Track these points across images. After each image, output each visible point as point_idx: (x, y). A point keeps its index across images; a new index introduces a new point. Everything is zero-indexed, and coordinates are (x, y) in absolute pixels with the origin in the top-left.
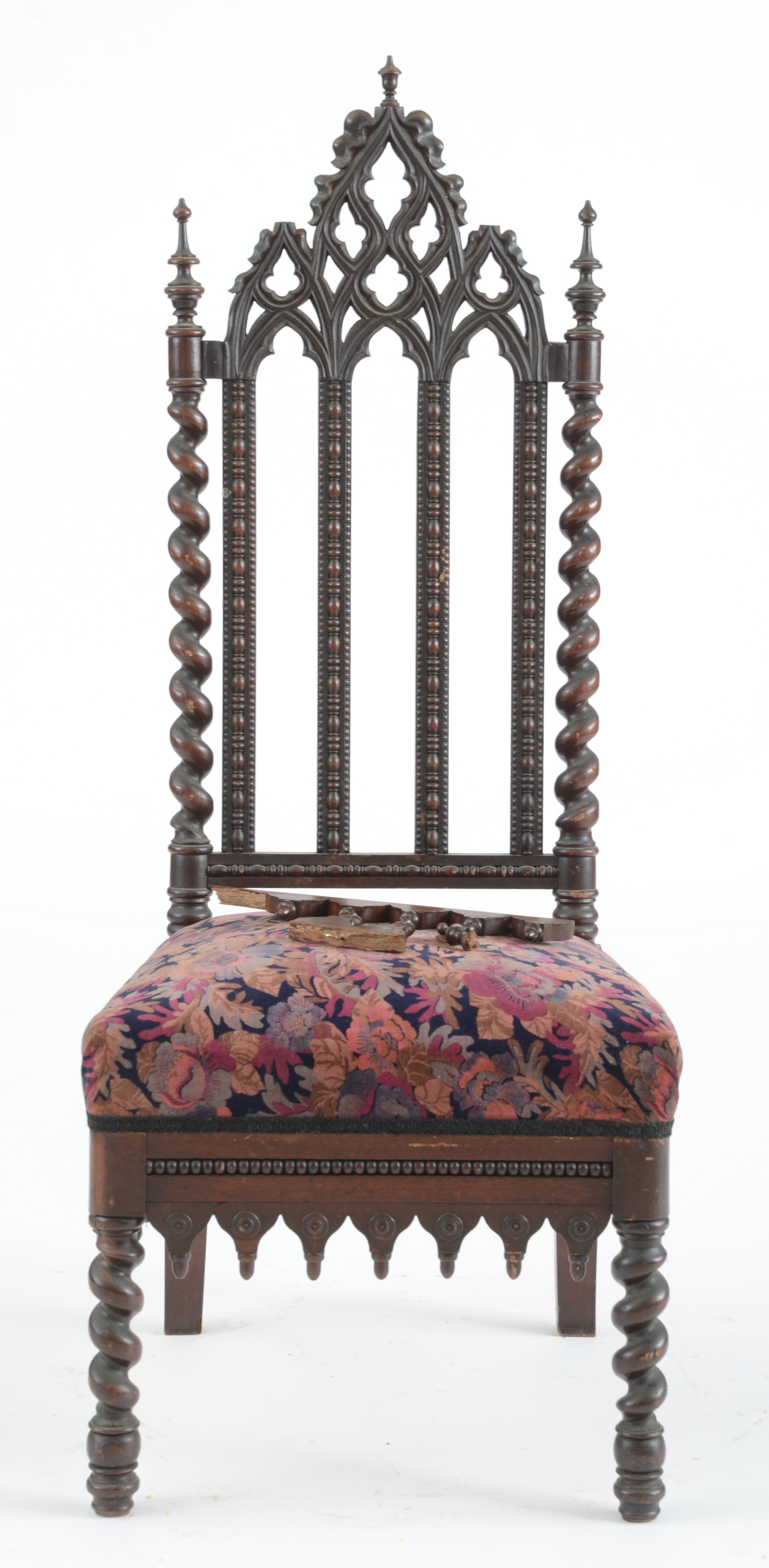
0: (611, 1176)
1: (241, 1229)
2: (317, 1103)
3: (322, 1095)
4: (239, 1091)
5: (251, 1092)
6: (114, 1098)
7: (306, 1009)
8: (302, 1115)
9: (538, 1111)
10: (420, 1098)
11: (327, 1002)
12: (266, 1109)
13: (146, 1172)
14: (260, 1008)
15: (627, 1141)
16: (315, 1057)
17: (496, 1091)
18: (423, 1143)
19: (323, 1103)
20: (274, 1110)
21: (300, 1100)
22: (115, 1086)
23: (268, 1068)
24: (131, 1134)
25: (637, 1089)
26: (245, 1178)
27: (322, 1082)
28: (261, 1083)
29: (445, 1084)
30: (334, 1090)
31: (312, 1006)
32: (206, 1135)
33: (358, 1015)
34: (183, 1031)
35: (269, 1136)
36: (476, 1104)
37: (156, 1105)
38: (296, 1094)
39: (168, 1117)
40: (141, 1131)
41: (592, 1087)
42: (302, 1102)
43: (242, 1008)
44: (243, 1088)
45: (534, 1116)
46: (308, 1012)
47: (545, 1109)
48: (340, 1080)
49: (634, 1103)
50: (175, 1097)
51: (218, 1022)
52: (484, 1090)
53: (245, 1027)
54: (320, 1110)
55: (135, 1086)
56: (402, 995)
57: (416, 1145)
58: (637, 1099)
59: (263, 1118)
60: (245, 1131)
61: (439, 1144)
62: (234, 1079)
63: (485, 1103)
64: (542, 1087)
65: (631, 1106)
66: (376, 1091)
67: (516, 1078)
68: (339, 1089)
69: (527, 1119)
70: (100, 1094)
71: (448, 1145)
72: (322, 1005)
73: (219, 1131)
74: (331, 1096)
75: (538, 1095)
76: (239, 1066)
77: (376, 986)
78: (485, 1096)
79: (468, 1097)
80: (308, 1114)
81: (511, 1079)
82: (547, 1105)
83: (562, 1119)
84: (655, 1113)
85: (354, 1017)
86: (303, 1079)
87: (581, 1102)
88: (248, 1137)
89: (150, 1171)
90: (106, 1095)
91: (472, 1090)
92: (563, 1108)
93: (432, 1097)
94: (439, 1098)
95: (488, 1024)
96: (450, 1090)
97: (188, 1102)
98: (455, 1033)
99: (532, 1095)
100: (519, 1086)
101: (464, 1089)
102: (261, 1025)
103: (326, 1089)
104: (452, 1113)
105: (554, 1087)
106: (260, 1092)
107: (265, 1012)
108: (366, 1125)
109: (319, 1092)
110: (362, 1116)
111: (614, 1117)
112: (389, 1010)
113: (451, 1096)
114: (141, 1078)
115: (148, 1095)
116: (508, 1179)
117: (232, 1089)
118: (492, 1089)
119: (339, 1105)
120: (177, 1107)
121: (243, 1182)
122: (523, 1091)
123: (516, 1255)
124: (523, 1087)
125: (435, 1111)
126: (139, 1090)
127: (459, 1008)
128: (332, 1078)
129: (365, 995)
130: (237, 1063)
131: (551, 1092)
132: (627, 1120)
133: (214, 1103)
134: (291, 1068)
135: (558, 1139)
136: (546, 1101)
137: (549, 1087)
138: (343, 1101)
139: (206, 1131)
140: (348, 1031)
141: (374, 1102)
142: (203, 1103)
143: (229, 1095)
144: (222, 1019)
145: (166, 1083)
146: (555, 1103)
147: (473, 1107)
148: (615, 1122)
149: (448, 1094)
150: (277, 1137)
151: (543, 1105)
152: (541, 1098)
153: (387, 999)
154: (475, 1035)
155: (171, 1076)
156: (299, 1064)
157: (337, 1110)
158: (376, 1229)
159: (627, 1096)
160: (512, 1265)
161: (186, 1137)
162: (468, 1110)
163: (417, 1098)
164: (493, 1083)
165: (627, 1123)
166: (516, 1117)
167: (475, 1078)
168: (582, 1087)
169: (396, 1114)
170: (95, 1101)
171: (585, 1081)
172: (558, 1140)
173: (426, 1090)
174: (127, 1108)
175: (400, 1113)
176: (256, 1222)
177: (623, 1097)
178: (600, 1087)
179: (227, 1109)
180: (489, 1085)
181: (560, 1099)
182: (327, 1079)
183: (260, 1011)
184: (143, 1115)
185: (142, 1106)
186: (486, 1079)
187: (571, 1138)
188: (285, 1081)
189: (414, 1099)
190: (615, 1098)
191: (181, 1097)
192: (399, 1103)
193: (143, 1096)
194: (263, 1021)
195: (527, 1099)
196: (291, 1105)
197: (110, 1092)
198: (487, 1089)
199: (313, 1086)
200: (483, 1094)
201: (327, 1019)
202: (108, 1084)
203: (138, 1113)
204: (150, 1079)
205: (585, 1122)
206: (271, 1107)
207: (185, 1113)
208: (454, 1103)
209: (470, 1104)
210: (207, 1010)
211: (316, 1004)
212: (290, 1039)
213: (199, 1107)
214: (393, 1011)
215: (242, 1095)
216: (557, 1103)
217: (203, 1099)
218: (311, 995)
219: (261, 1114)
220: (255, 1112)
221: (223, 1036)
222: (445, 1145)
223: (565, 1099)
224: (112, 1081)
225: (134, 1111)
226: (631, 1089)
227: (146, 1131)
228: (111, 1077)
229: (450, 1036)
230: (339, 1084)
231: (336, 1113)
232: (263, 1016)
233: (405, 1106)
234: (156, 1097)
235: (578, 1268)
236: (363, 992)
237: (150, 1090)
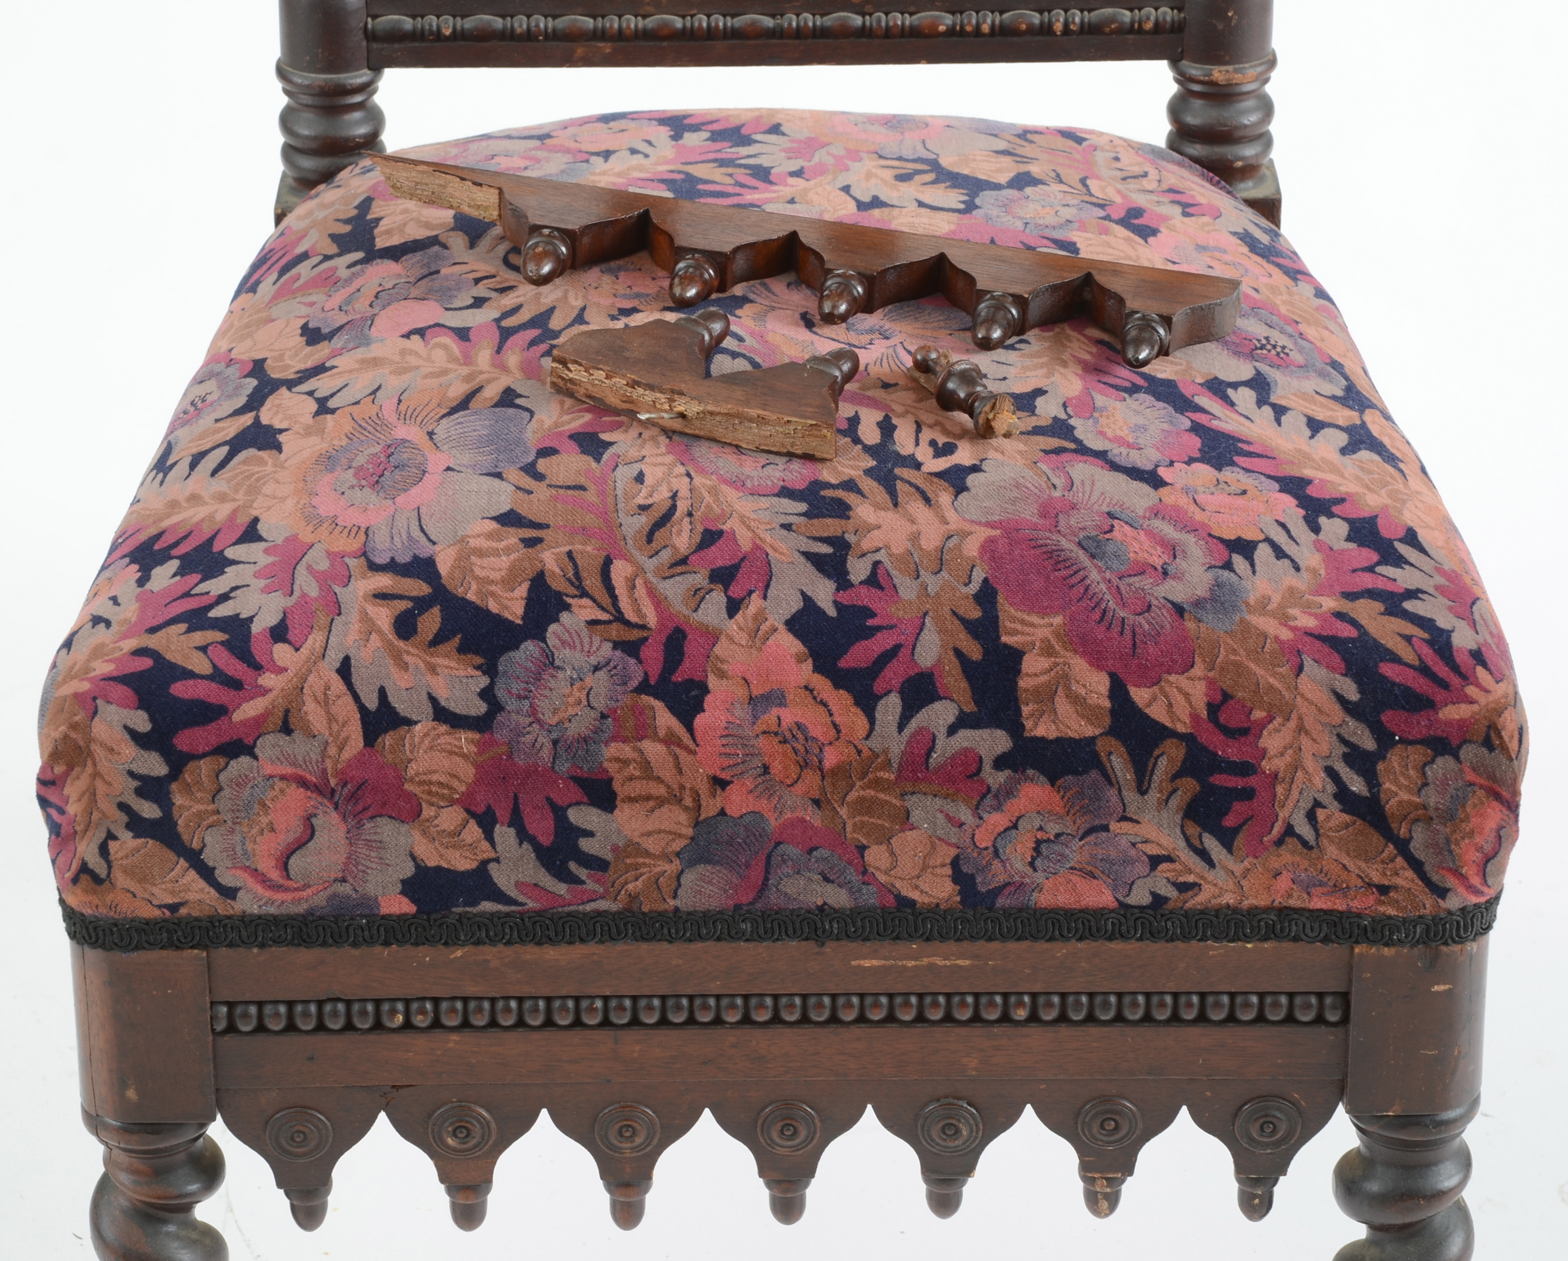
0: (1345, 1020)
1: (450, 1141)
2: (626, 883)
3: (636, 867)
4: (432, 862)
5: (463, 863)
6: (121, 880)
7: (593, 660)
8: (589, 907)
9: (1170, 892)
10: (878, 869)
11: (646, 639)
12: (499, 896)
13: (213, 1030)
14: (479, 660)
15: (1386, 951)
16: (616, 786)
17: (1067, 852)
18: (885, 958)
19: (639, 883)
20: (521, 898)
21: (584, 878)
22: (120, 855)
23: (503, 812)
24: (169, 955)
25: (1417, 847)
26: (454, 1037)
27: (637, 840)
28: (485, 845)
29: (940, 839)
30: (666, 857)
31: (607, 649)
32: (356, 952)
33: (722, 675)
34: (286, 729)
35: (509, 952)
36: (1017, 878)
37: (229, 893)
38: (572, 866)
39: (259, 917)
40: (192, 947)
41: (1305, 844)
42: (588, 881)
43: (433, 660)
44: (441, 856)
45: (1158, 900)
46: (596, 668)
47: (1184, 887)
48: (680, 836)
49: (1410, 874)
50: (275, 875)
51: (372, 703)
52: (1037, 850)
53: (442, 714)
54: (633, 897)
55: (172, 856)
56: (832, 612)
57: (867, 963)
58: (1417, 866)
59: (492, 915)
60: (451, 941)
61: (926, 961)
62: (417, 835)
63: (1039, 877)
64: (1182, 843)
65: (1399, 881)
66: (769, 857)
67: (1114, 826)
68: (678, 854)
69: (1141, 908)
70: (84, 869)
71: (948, 963)
72: (631, 648)
73: (387, 944)
74: (658, 869)
75: (1169, 859)
76: (428, 811)
77: (767, 587)
78: (1038, 862)
79: (997, 865)
80: (603, 905)
81: (1106, 828)
82: (1191, 879)
83: (1228, 906)
84: (1461, 890)
85: (712, 682)
86: (590, 834)
87: (1277, 874)
88: (459, 953)
89: (221, 1026)
90: (102, 872)
91: (1007, 851)
92: (1231, 885)
93: (907, 865)
94: (924, 868)
95: (1046, 696)
96: (953, 852)
97: (307, 886)
98: (962, 722)
99: (1155, 861)
100: (1124, 842)
101: (986, 848)
102: (479, 708)
103: (648, 854)
104: (958, 898)
105: (1211, 843)
106: (484, 863)
107: (490, 670)
108: (746, 927)
109: (628, 861)
110: (737, 907)
111: (1356, 905)
112: (800, 660)
113: (955, 863)
114: (185, 837)
115: (207, 873)
116: (1094, 1031)
117: (413, 857)
118: (1057, 848)
119: (679, 885)
120: (279, 896)
121: (451, 1045)
122: (1133, 852)
123: (1107, 1179)
124: (1134, 845)
125: (915, 895)
126: (183, 863)
127: (974, 651)
128: (660, 832)
129: (739, 617)
130: (424, 805)
131: (1204, 854)
132: (1391, 912)
133: (371, 888)
134: (559, 813)
135: (1215, 950)
136: (1190, 872)
137: (1197, 843)
138: (689, 878)
139: (354, 945)
140: (700, 721)
141: (766, 879)
142: (345, 889)
143: (408, 870)
144: (382, 692)
145: (250, 846)
146: (1211, 875)
147: (1008, 884)
148: (1359, 915)
149: (948, 861)
150: (530, 953)
151: (1181, 879)
152: (1177, 866)
153: (794, 624)
154: (1015, 727)
155: (261, 832)
156: (578, 803)
157: (675, 896)
158: (775, 1135)
159: (1392, 860)
160: (1099, 1196)
161: (305, 956)
162: (997, 892)
163: (871, 870)
164: (1058, 836)
165: (1390, 917)
166: (1115, 905)
167: (1015, 826)
168: (1279, 842)
169: (820, 903)
170: (75, 880)
171: (1289, 831)
172: (1213, 948)
173: (892, 854)
174: (155, 902)
175: (830, 901)
176: (485, 1125)
177: (1383, 862)
178: (1324, 842)
179: (405, 900)
180: (1048, 841)
181: (1225, 868)
182: (649, 834)
183: (478, 668)
184: (195, 914)
185: (192, 896)
186: (1041, 829)
187: (1249, 946)
188: (546, 840)
189: (865, 872)
190: (1363, 865)
191: (288, 877)
192: (827, 880)
193: (192, 874)
194: (487, 694)
195: (1142, 868)
196: (561, 889)
197: (110, 867)
198: (1043, 847)
199: (615, 849)
200: (1033, 859)
201: (644, 688)
202: (104, 850)
203: (183, 911)
204: (208, 839)
205: (1284, 912)
206: (513, 893)
207: (301, 909)
208: (959, 876)
209: (1002, 879)
210: (345, 670)
211: (617, 645)
212: (555, 742)
213: (335, 896)
214: (808, 665)
215: (439, 869)
216: (1218, 876)
217: (344, 880)
218: (605, 617)
219: (487, 906)
220: (475, 903)
221: (388, 740)
222: (940, 962)
223: (1238, 868)
224: (113, 846)
225: (174, 908)
226: (1403, 847)
227: (206, 948)
228: (111, 836)
229: (952, 730)
230: (678, 845)
231: (672, 903)
232: (484, 681)
233: (840, 886)
234: (226, 878)
235: (1257, 1201)
236: (733, 607)
237: (211, 864)
